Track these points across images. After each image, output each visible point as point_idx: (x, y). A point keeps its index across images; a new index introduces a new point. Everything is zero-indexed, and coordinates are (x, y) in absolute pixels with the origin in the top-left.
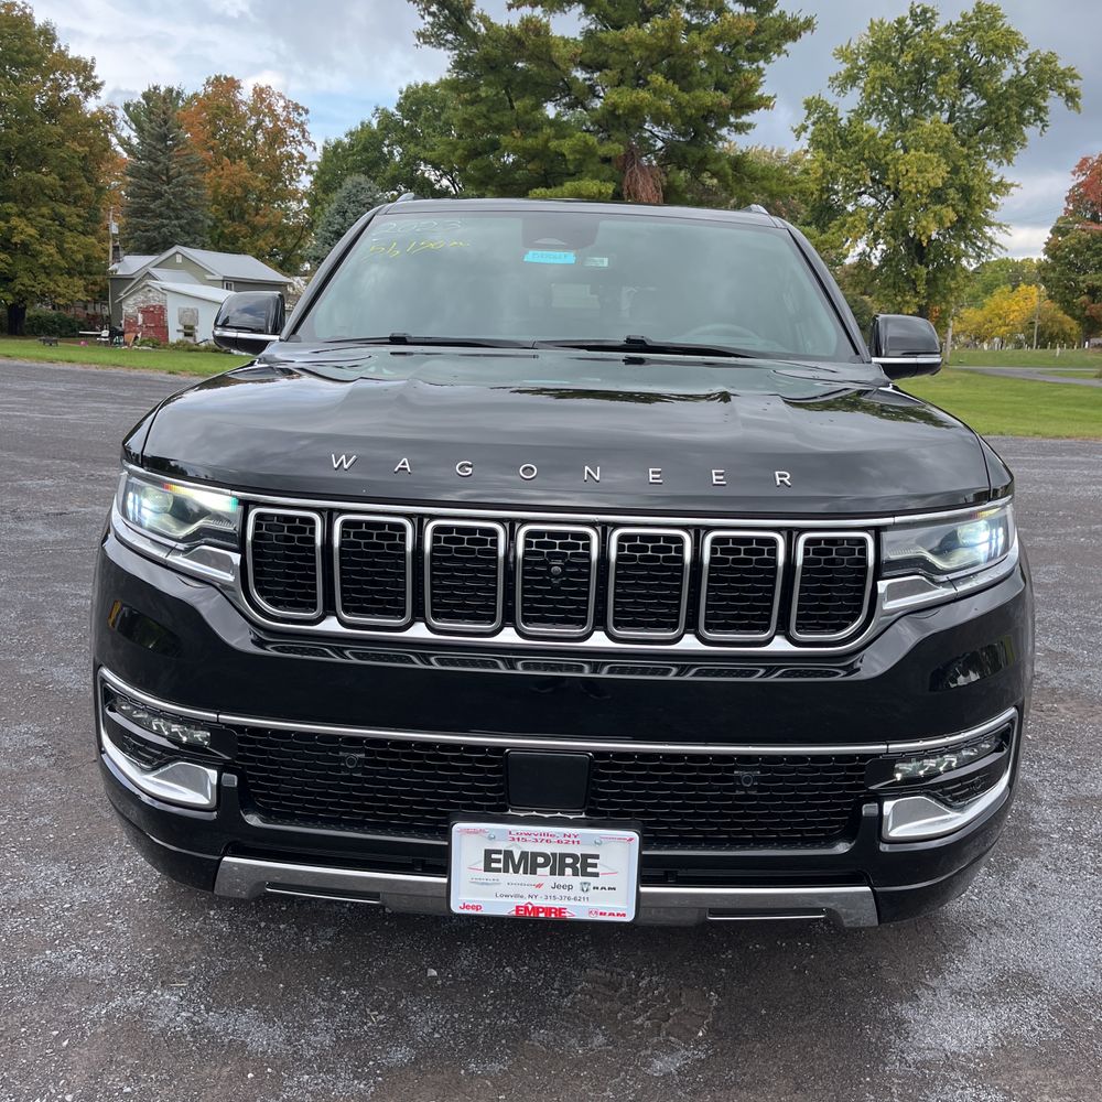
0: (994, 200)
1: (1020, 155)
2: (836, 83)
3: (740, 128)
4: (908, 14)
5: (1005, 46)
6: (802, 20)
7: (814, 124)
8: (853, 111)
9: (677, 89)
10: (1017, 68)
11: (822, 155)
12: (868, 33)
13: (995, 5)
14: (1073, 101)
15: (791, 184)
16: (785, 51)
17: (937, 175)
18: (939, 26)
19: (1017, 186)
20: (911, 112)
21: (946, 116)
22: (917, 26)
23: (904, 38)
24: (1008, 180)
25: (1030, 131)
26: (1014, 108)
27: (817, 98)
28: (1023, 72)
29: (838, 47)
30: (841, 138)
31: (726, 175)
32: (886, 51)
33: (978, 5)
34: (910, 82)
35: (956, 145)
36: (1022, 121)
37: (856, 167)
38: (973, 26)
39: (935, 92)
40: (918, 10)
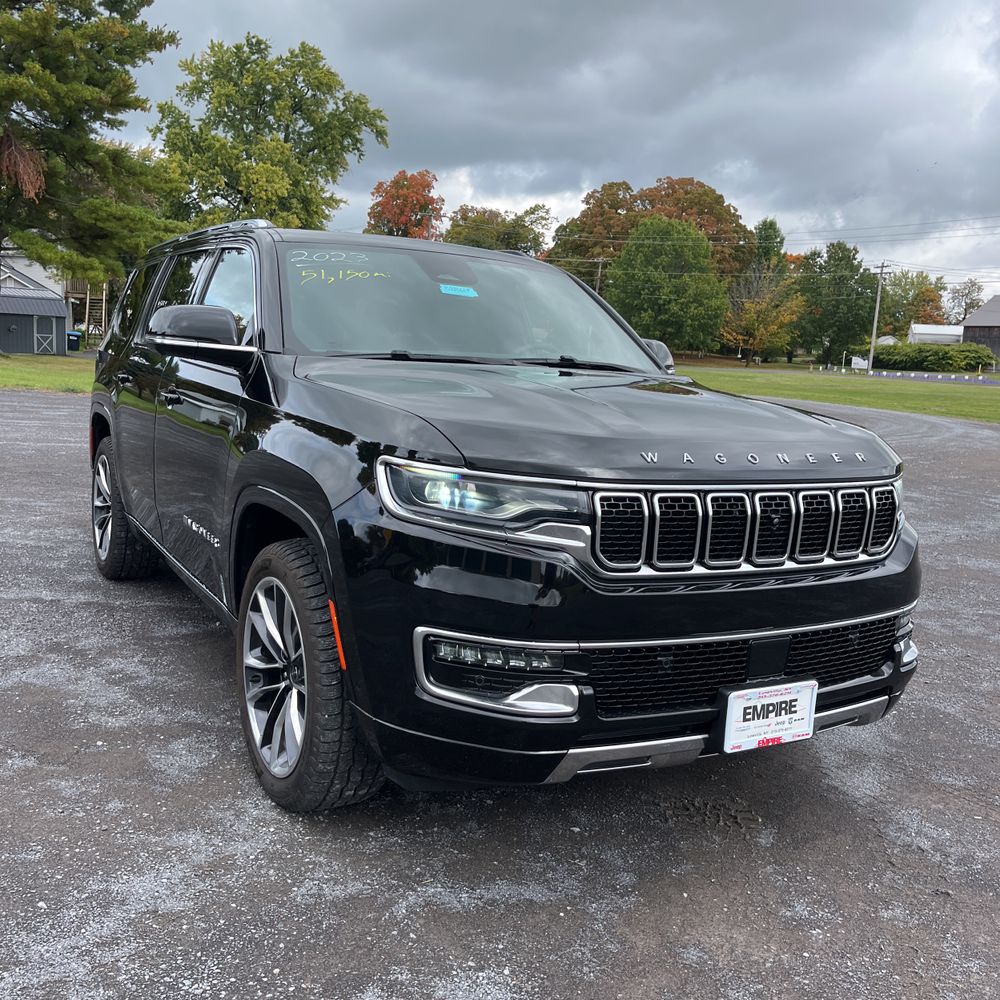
0: (327, 212)
1: (343, 176)
2: (183, 93)
3: (112, 124)
4: (245, 42)
5: (326, 84)
6: (165, 34)
7: (168, 127)
8: (201, 120)
9: (54, 79)
10: (336, 104)
11: (179, 156)
12: (209, 51)
13: (316, 47)
14: (382, 137)
15: (166, 182)
16: (150, 59)
17: (283, 187)
18: (272, 57)
19: (345, 202)
20: (251, 127)
21: (282, 136)
22: (253, 54)
23: (243, 63)
24: (338, 196)
25: (350, 158)
26: (338, 137)
27: (169, 103)
28: (342, 108)
29: (183, 60)
30: (194, 143)
31: (107, 167)
32: (228, 71)
33: (303, 44)
34: (251, 103)
35: (294, 162)
36: (344, 149)
37: (211, 171)
38: (300, 62)
39: (273, 114)
40: (254, 41)
